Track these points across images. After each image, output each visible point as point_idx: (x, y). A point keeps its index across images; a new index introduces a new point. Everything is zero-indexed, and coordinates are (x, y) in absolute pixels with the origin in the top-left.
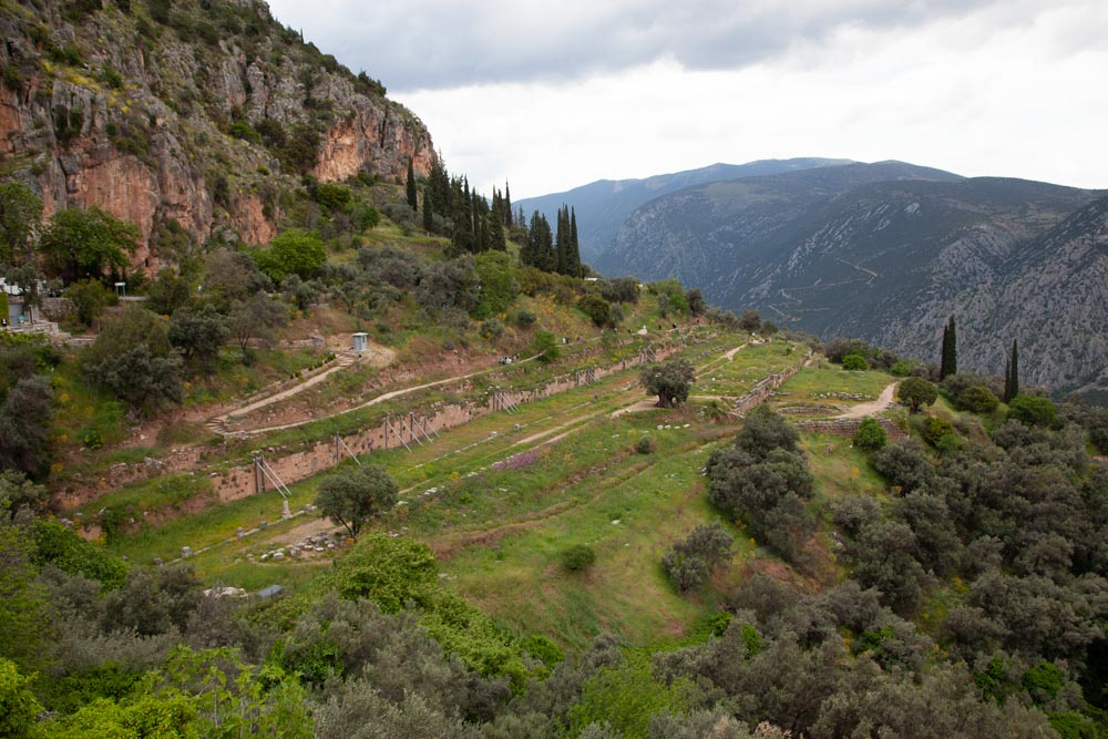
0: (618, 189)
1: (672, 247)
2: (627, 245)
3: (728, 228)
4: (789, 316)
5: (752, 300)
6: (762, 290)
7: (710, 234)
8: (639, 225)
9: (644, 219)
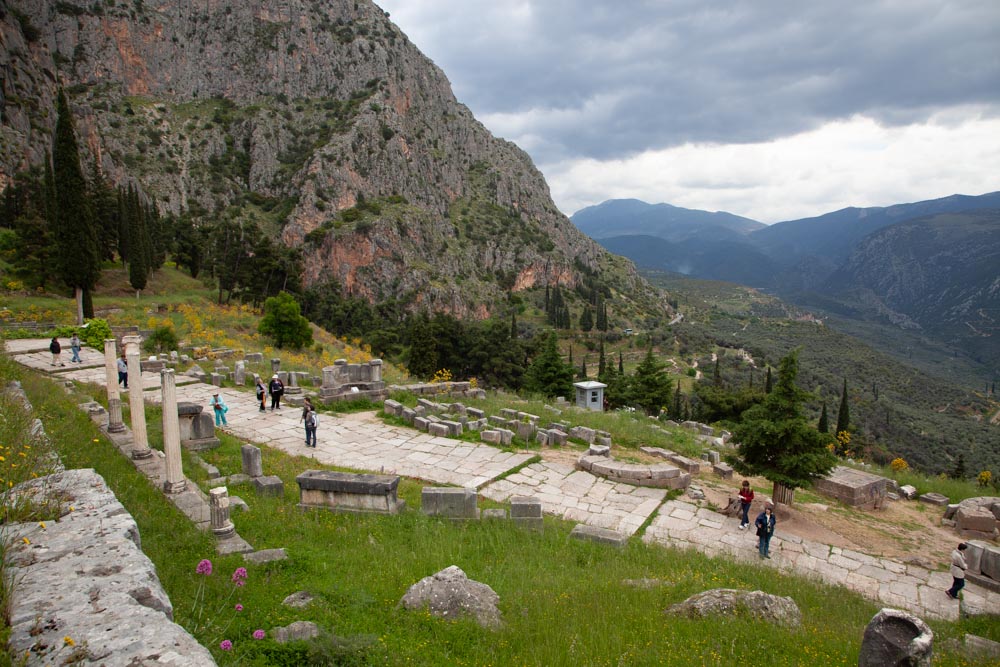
0: (863, 215)
1: (895, 268)
2: (856, 264)
3: (949, 253)
4: (980, 332)
5: (953, 316)
6: (963, 309)
7: (931, 258)
8: (868, 249)
9: (873, 243)
